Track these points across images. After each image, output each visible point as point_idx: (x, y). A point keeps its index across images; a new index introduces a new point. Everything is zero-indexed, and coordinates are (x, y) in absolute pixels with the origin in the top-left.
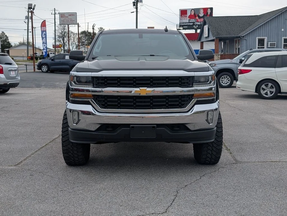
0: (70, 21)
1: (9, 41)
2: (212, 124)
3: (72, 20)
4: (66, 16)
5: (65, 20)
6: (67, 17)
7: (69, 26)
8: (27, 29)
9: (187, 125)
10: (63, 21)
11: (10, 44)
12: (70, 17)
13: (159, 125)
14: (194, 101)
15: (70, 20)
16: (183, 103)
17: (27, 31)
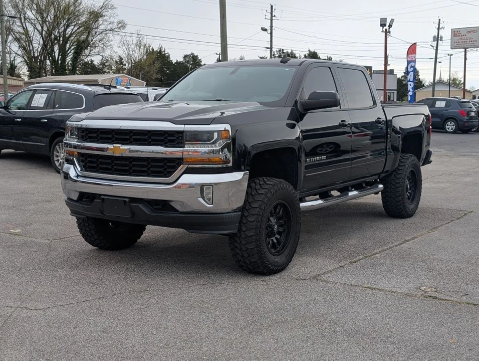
0: (470, 41)
1: (420, 77)
2: (212, 206)
3: (473, 40)
4: (462, 34)
5: (460, 41)
6: (464, 35)
7: (467, 50)
8: (434, 57)
9: (171, 204)
10: (457, 42)
11: (421, 82)
12: (469, 35)
13: (134, 200)
14: (182, 168)
15: (468, 41)
16: (170, 170)
17: (434, 60)
